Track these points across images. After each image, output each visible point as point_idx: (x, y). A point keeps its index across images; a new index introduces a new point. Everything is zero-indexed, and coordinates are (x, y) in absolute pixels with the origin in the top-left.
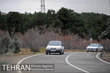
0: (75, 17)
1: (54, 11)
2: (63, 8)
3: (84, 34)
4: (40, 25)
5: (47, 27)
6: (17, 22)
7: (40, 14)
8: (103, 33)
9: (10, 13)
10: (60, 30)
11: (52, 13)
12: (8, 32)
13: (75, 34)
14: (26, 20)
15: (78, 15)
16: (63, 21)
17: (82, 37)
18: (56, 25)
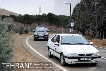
0: (55, 17)
1: (45, 14)
2: (50, 13)
3: (59, 25)
4: (39, 21)
5: (42, 22)
6: (28, 19)
7: (39, 16)
8: (67, 25)
9: (25, 15)
10: (48, 23)
11: (45, 15)
12: (23, 24)
13: (55, 25)
14: (32, 18)
15: (57, 16)
16: (49, 19)
17: (58, 26)
18: (46, 21)
